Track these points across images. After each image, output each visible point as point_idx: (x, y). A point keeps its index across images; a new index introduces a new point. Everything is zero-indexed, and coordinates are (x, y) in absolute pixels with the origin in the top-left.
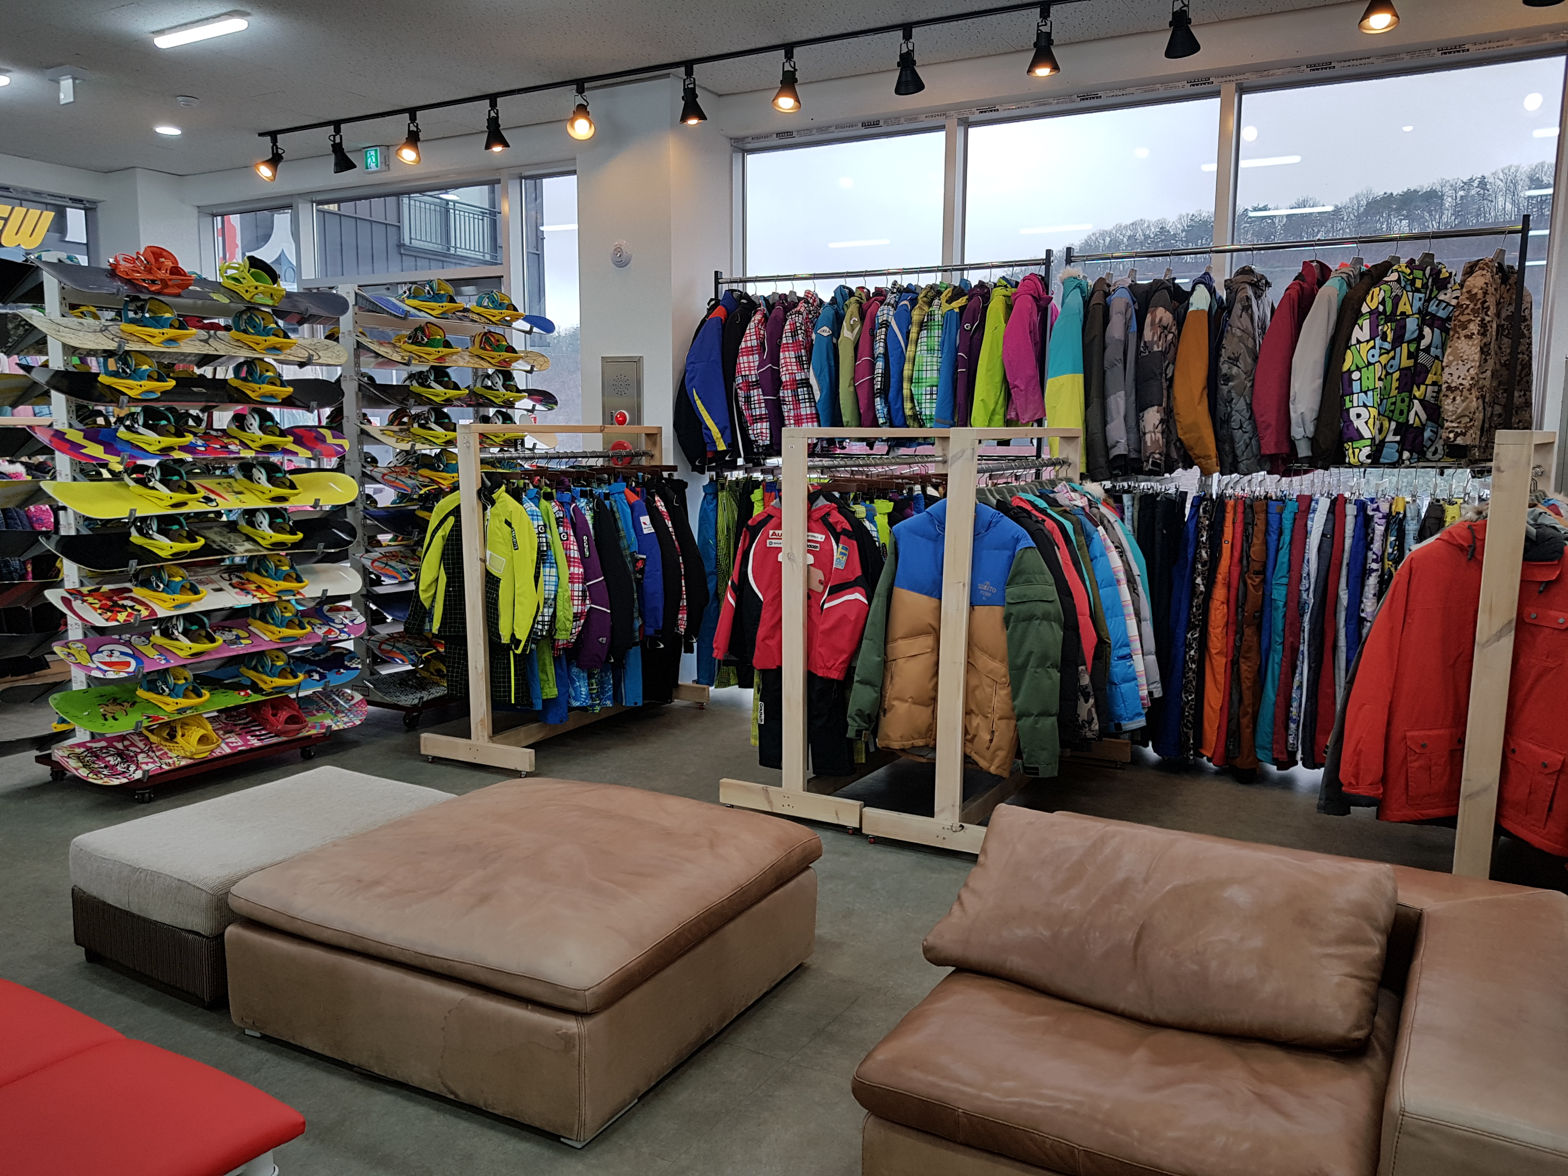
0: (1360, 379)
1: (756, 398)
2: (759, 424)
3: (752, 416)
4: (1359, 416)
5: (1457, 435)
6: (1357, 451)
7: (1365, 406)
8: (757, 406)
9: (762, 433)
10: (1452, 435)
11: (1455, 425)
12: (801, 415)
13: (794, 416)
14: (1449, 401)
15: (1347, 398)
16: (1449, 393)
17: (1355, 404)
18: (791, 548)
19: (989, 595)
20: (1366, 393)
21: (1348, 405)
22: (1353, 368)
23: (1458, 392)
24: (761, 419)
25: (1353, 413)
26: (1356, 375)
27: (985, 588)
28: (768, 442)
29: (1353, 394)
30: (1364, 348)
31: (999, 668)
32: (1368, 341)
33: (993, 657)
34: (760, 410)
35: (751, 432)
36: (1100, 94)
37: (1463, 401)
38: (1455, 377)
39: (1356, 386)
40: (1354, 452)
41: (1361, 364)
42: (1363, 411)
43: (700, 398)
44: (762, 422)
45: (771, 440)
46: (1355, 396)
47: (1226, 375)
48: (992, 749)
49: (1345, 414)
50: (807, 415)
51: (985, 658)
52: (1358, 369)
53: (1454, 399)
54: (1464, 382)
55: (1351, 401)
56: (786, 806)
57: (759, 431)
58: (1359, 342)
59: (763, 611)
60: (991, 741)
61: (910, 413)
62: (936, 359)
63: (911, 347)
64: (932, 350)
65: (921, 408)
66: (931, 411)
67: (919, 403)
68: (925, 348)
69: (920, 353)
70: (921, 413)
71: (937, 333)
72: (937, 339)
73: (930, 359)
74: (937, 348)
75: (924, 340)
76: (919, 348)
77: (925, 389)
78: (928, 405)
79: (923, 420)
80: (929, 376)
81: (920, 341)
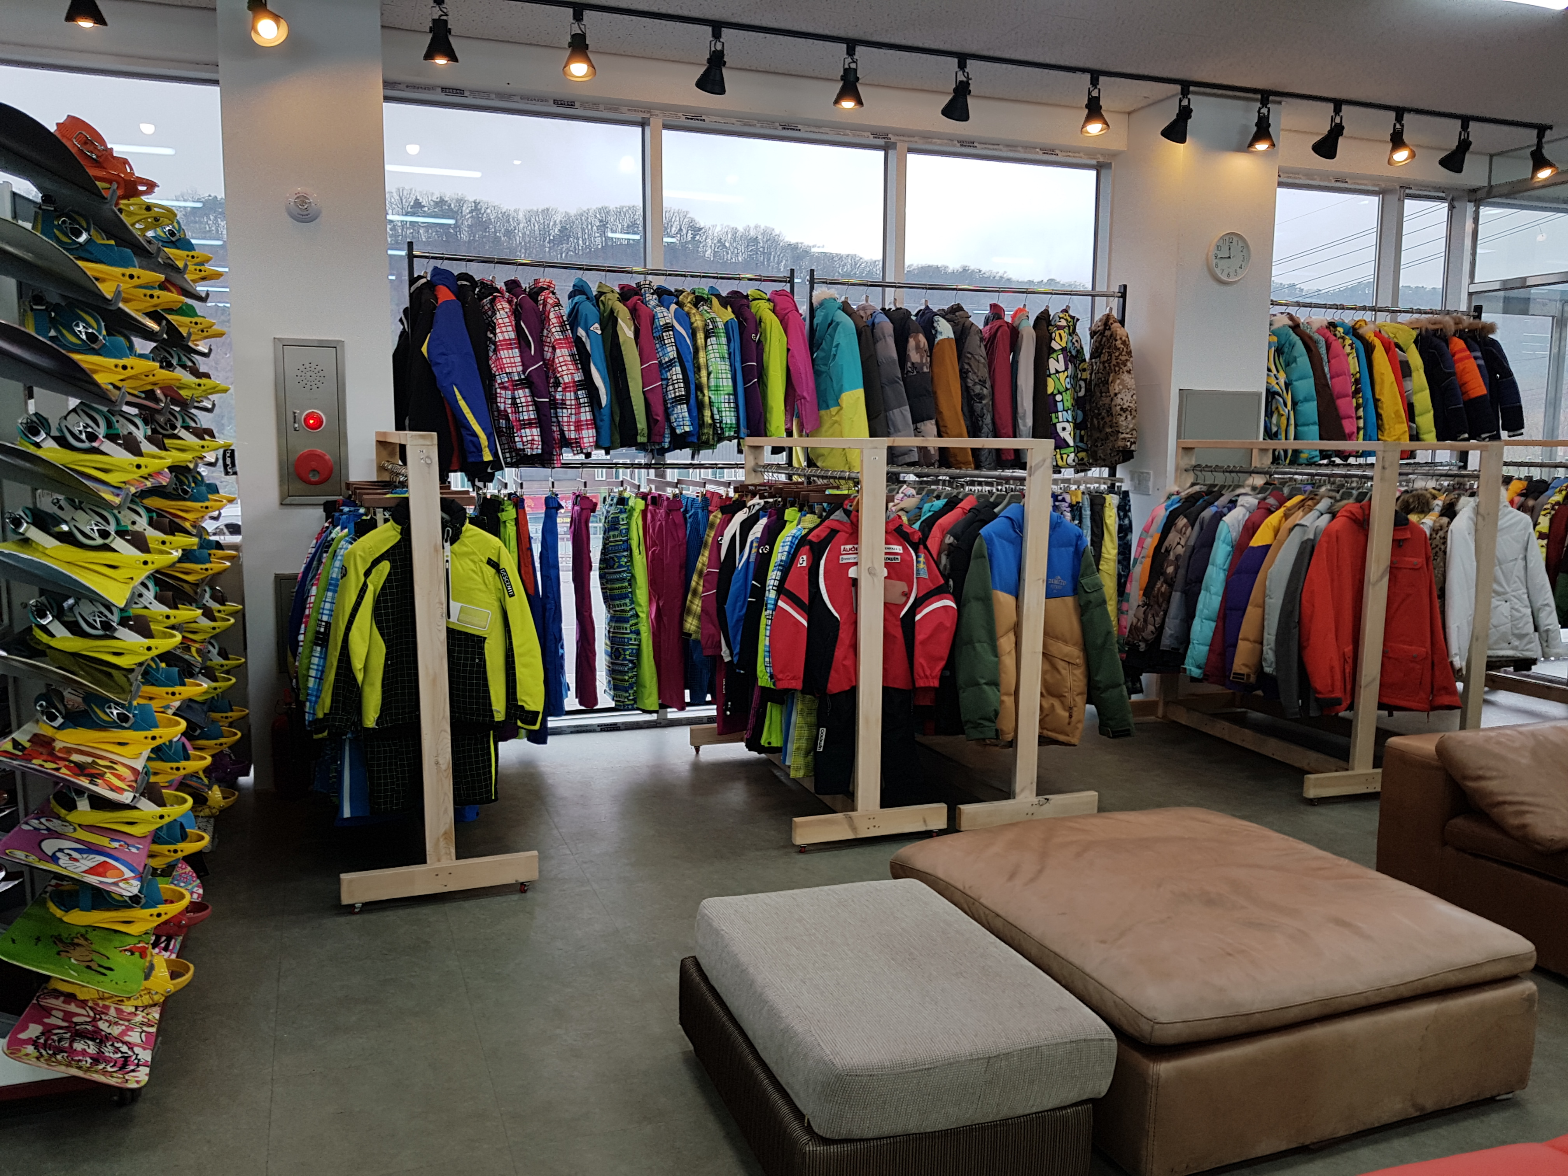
0: (1062, 401)
1: (523, 400)
2: (528, 430)
3: (520, 421)
4: (1064, 429)
5: (1132, 443)
6: (1065, 456)
7: (1068, 421)
8: (525, 409)
9: (533, 440)
10: (1129, 444)
11: (1129, 436)
12: (581, 421)
13: (575, 422)
14: (1123, 419)
15: (1053, 415)
16: (1122, 413)
17: (1061, 420)
18: (872, 563)
19: (1060, 588)
20: (1067, 411)
21: (1055, 420)
22: (1056, 392)
23: (1128, 412)
24: (529, 424)
25: (1059, 427)
26: (1058, 398)
27: (1056, 582)
28: (540, 451)
29: (1058, 412)
30: (1062, 376)
31: (1074, 652)
32: (1064, 372)
33: (1066, 642)
34: (528, 414)
35: (517, 439)
36: (800, 127)
37: (1133, 419)
38: (1125, 401)
39: (1060, 406)
40: (1062, 458)
41: (1062, 389)
42: (1066, 425)
43: (464, 398)
44: (530, 427)
45: (542, 449)
46: (1060, 414)
47: (979, 394)
48: (1073, 724)
49: (1053, 428)
50: (587, 421)
51: (1060, 645)
52: (1060, 393)
53: (1126, 417)
54: (1131, 405)
55: (1057, 418)
56: (871, 828)
57: (529, 438)
58: (1057, 372)
59: (841, 631)
60: (1071, 716)
61: (710, 421)
62: (728, 367)
63: (702, 354)
64: (723, 358)
65: (721, 417)
66: (731, 420)
67: (719, 411)
68: (717, 355)
69: (713, 360)
70: (721, 422)
71: (724, 340)
72: (725, 347)
73: (723, 367)
74: (726, 356)
75: (715, 347)
76: (712, 356)
77: (723, 397)
78: (728, 414)
79: (722, 428)
80: (725, 384)
81: (710, 348)
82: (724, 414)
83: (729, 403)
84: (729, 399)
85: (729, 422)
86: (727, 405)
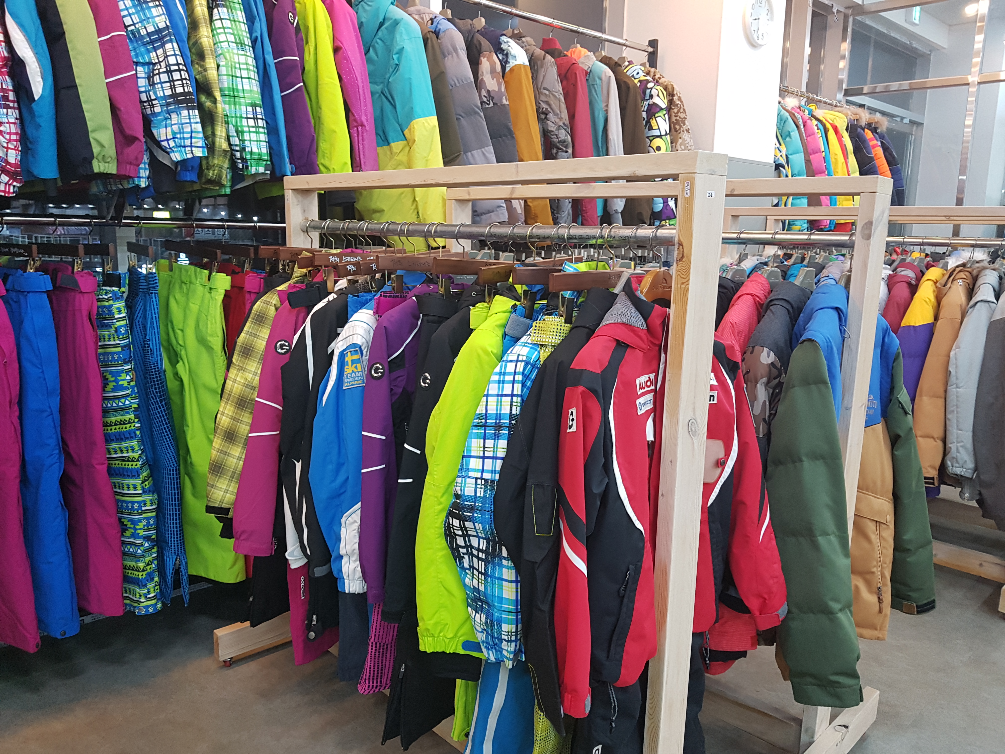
61: (225, 146)
62: (251, 61)
63: (204, 32)
64: (242, 44)
65: (243, 141)
66: (259, 147)
67: (237, 131)
68: (231, 38)
69: (225, 45)
70: (243, 149)
71: (240, 15)
72: (244, 28)
73: (242, 59)
74: (247, 42)
75: (227, 23)
76: (222, 38)
77: (245, 110)
78: (254, 136)
79: (244, 160)
80: (247, 87)
81: (218, 24)
82: (246, 137)
83: (255, 119)
84: (255, 112)
85: (255, 150)
86: (251, 122)
